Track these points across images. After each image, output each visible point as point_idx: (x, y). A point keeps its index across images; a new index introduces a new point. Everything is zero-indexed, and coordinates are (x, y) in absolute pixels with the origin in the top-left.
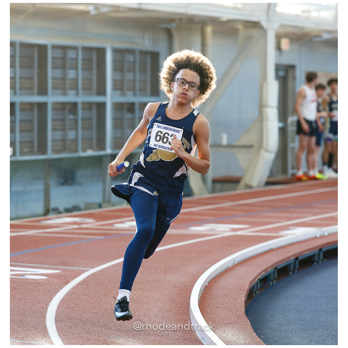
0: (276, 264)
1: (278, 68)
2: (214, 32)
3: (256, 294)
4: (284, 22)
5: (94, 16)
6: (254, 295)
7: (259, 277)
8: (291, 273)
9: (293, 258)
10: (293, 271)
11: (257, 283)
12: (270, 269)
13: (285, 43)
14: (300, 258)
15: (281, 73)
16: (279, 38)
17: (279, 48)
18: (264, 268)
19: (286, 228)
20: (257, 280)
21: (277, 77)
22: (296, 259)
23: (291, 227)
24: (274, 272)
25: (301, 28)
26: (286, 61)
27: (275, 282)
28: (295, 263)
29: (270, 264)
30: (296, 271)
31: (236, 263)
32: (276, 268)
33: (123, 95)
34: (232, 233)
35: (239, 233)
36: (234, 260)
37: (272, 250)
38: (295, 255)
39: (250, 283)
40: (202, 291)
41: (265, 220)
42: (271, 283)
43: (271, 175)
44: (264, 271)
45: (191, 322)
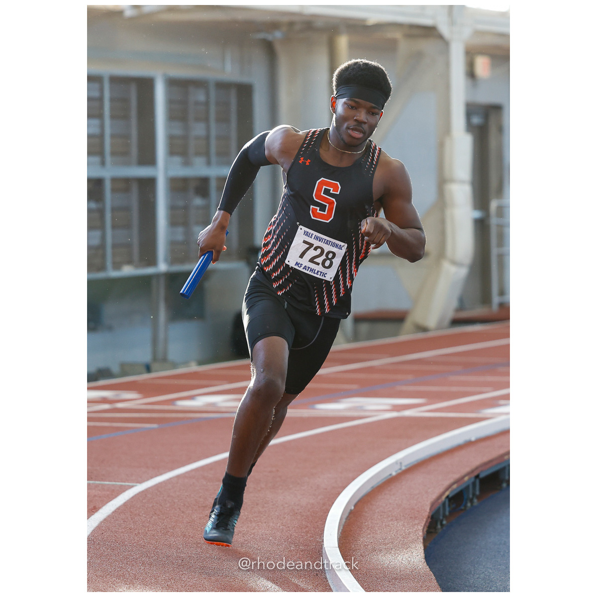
0: (477, 468)
1: (471, 110)
2: (352, 46)
3: (442, 525)
4: (481, 27)
6: (439, 526)
7: (447, 493)
8: (504, 485)
11: (444, 504)
12: (466, 478)
13: (482, 65)
15: (476, 120)
16: (471, 55)
17: (471, 74)
18: (457, 476)
20: (444, 498)
21: (470, 127)
24: (474, 484)
26: (485, 97)
27: (476, 501)
29: (468, 469)
31: (403, 468)
32: (477, 477)
33: (187, 163)
34: (394, 414)
35: (407, 413)
36: (400, 463)
37: (469, 444)
39: (432, 504)
40: (344, 520)
41: (454, 389)
42: (469, 504)
43: (461, 307)
44: (457, 482)
45: (326, 578)
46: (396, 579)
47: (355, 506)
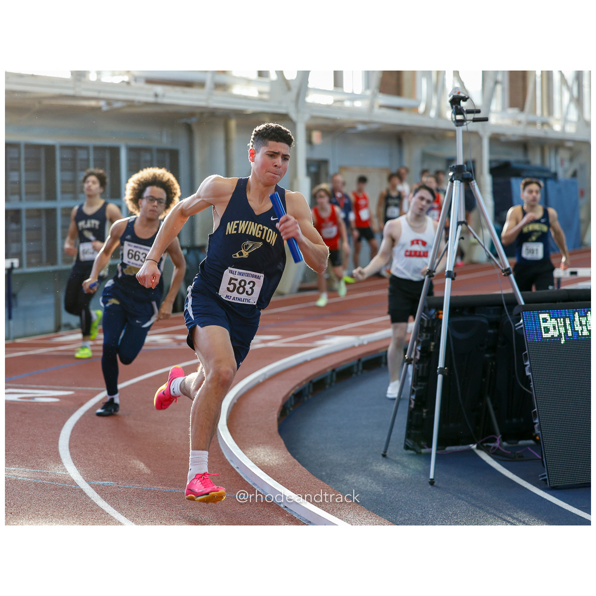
0: (311, 376)
1: (309, 163)
2: (239, 126)
3: (290, 411)
4: (315, 114)
5: (107, 112)
6: (288, 412)
7: (293, 392)
8: (327, 386)
9: (329, 370)
10: (330, 385)
11: (291, 398)
12: (304, 383)
13: (316, 136)
14: (337, 370)
15: (313, 169)
16: (309, 130)
17: (309, 141)
18: (298, 381)
19: (322, 337)
20: (290, 395)
21: (309, 173)
22: (333, 370)
23: (327, 336)
24: (309, 386)
25: (334, 119)
26: (318, 155)
27: (310, 397)
28: (332, 375)
29: (304, 377)
30: (333, 384)
31: (267, 377)
32: (311, 382)
34: (262, 345)
35: (270, 344)
36: (264, 374)
37: (306, 363)
38: (332, 366)
39: (284, 399)
40: (230, 409)
41: (299, 329)
42: (306, 398)
43: (304, 280)
44: (299, 385)
45: (218, 443)
46: (260, 443)
47: (238, 400)
